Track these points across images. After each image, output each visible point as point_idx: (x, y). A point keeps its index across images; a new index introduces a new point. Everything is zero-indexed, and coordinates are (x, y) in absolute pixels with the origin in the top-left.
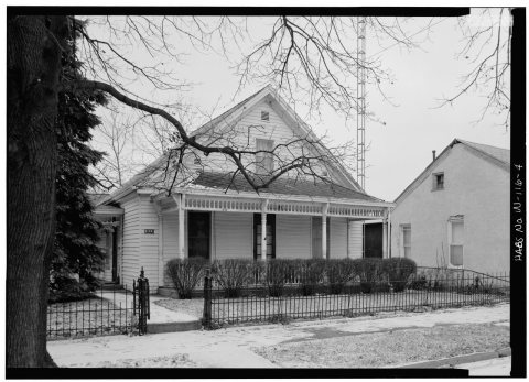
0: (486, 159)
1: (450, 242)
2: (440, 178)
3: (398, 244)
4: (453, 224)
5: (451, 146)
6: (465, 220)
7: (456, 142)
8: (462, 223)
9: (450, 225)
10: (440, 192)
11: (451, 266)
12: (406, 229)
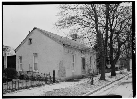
0: (44, 34)
1: (34, 62)
2: (30, 40)
3: (18, 63)
4: (35, 56)
5: (34, 29)
6: (38, 55)
7: (35, 28)
8: (37, 56)
9: (34, 56)
10: (30, 45)
11: (34, 71)
12: (21, 58)
